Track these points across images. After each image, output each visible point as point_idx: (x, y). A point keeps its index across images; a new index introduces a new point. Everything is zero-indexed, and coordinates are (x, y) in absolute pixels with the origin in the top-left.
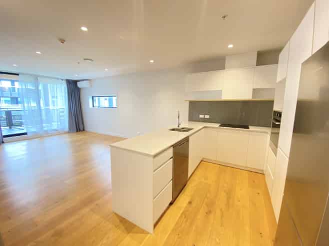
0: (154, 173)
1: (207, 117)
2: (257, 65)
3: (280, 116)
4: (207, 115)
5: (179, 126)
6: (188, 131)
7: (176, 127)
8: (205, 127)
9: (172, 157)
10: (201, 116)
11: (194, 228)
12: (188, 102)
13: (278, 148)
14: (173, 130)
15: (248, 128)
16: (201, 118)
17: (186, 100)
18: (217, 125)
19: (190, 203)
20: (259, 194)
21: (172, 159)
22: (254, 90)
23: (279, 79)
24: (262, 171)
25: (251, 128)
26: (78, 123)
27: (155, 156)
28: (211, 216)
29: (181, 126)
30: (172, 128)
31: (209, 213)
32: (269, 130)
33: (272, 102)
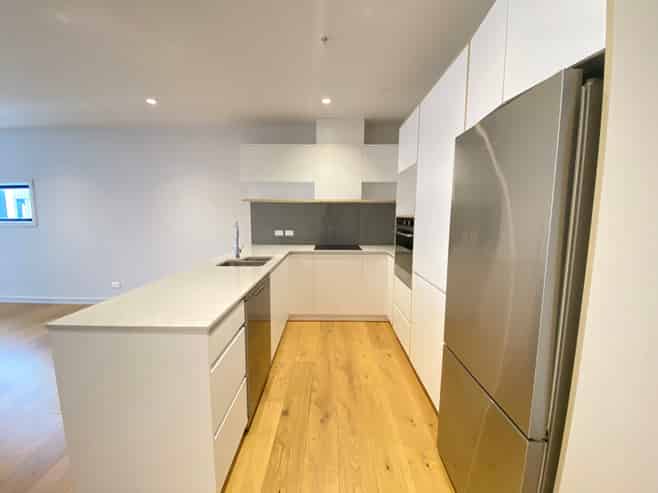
0: (212, 371)
1: (289, 233)
2: (367, 141)
3: (412, 224)
4: (289, 229)
5: (238, 256)
6: (263, 264)
7: (232, 257)
8: (291, 253)
9: (243, 325)
10: (279, 233)
11: (306, 461)
12: (248, 205)
13: (414, 275)
14: (226, 264)
15: (359, 249)
16: (280, 237)
17: (245, 200)
18: (311, 248)
19: (285, 413)
20: (389, 355)
21: (243, 329)
22: (363, 184)
23: (401, 168)
24: (385, 316)
25: (365, 249)
27: (212, 329)
28: (332, 423)
29: (243, 256)
30: (223, 259)
31: (325, 419)
32: (392, 251)
33: (392, 206)
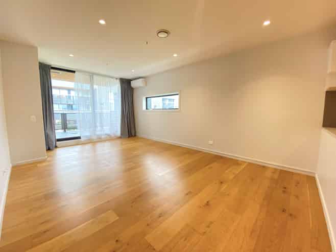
26: (130, 128)
